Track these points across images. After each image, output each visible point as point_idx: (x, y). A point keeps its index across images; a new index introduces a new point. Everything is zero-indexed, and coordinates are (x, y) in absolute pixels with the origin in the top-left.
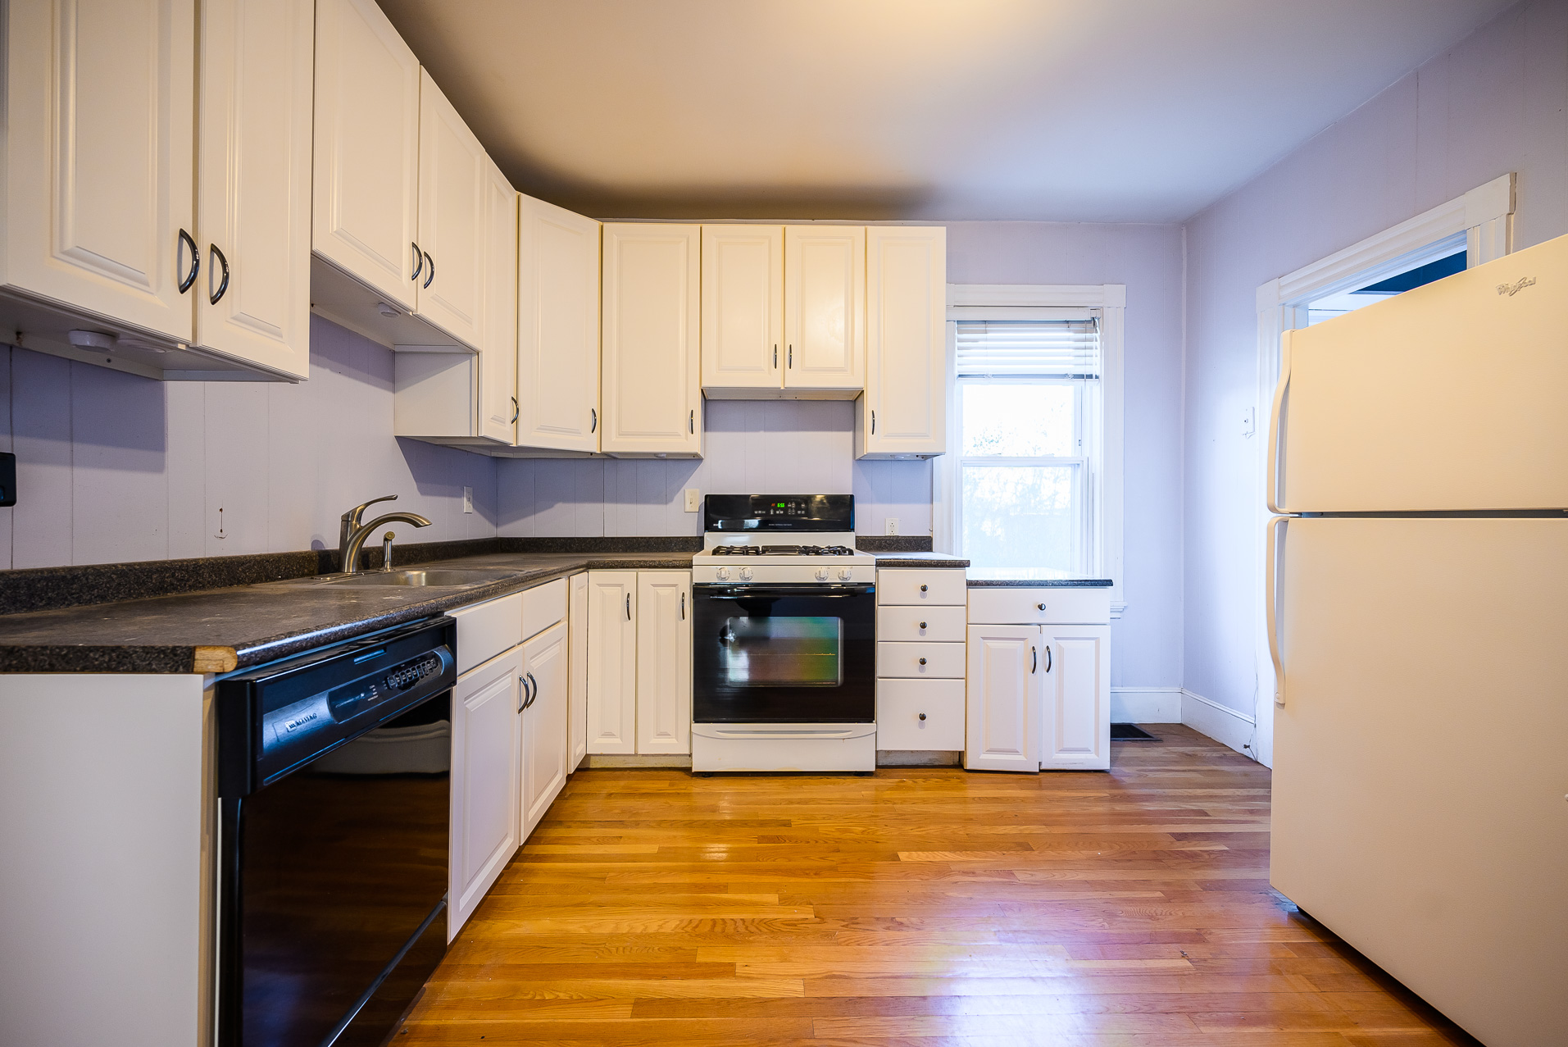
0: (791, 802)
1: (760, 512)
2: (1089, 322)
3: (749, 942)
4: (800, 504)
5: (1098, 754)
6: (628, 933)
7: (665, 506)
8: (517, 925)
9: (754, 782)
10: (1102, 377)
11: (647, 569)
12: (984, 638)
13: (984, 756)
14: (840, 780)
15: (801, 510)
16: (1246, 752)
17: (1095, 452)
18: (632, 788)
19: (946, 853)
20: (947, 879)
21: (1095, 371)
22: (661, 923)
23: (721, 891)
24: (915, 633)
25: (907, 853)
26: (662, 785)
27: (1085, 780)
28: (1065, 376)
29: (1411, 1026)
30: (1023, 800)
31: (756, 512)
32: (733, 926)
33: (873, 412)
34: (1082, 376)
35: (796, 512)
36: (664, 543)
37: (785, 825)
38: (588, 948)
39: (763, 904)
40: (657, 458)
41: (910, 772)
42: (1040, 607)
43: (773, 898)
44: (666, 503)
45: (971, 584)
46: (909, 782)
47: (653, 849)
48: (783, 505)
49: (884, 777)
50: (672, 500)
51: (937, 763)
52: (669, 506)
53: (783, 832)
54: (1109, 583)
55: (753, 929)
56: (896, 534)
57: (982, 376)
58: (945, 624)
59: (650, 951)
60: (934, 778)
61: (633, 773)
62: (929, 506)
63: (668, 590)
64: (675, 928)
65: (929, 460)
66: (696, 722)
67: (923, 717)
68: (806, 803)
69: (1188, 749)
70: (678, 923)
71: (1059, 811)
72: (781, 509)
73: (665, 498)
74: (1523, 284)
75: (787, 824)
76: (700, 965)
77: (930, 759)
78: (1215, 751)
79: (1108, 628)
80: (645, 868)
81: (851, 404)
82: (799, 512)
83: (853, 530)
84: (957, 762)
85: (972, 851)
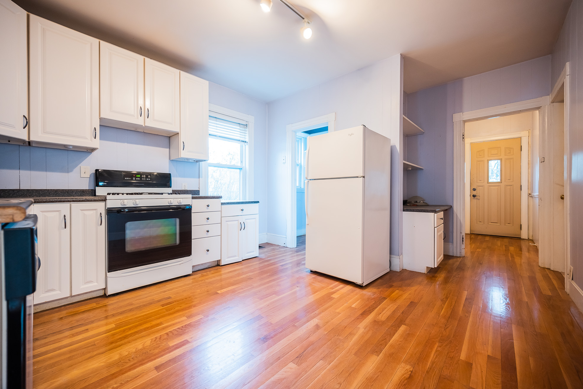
0: (165, 292)
1: (128, 178)
2: (245, 125)
3: (186, 332)
4: (148, 176)
5: (256, 253)
6: (129, 353)
7: (66, 174)
8: (55, 382)
9: (142, 290)
10: (248, 142)
11: (76, 203)
12: (226, 221)
13: (226, 260)
14: (180, 280)
15: (148, 178)
16: (284, 245)
17: (247, 165)
18: (73, 312)
19: (231, 287)
20: (236, 292)
21: (247, 140)
22: (142, 344)
23: (160, 325)
24: (205, 222)
25: (220, 291)
26: (94, 305)
27: (254, 260)
28: (239, 140)
29: (335, 283)
30: (242, 268)
31: (126, 178)
32: (176, 331)
33: (183, 142)
34: (243, 142)
35: (146, 179)
36: (68, 193)
37: (169, 299)
38: (113, 367)
39: (182, 321)
40: (65, 148)
41: (203, 271)
42: (242, 210)
43: (185, 318)
44: (68, 172)
45: (222, 204)
46: (205, 274)
47: (113, 326)
48: (139, 176)
49: (195, 275)
50: (71, 171)
51: (210, 266)
52: (71, 174)
53: (170, 300)
54: (258, 202)
55: (184, 329)
56: (186, 189)
57: (216, 136)
58: (215, 218)
59: (146, 353)
60: (213, 270)
61: (66, 307)
62: (198, 179)
63: (92, 212)
64: (151, 342)
65: (198, 163)
66: (108, 272)
67: (208, 251)
68: (172, 290)
69: (272, 248)
70: (151, 340)
71: (253, 268)
72: (139, 177)
73: (68, 170)
74: (352, 134)
75: (170, 298)
76: (173, 346)
77: (208, 266)
78: (277, 247)
79: (258, 215)
80: (114, 333)
81: (169, 138)
82: (147, 179)
83: (171, 187)
84: (218, 264)
85: (238, 284)
